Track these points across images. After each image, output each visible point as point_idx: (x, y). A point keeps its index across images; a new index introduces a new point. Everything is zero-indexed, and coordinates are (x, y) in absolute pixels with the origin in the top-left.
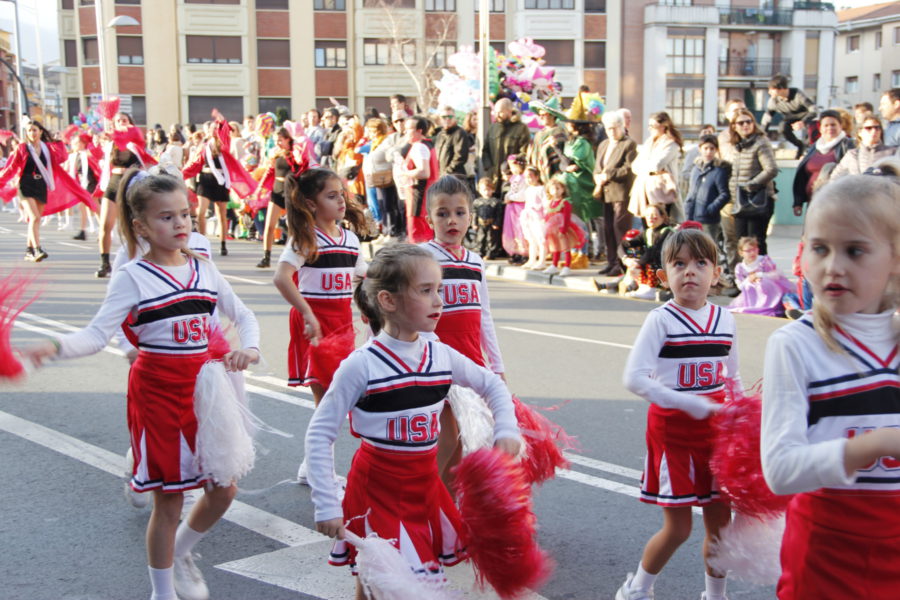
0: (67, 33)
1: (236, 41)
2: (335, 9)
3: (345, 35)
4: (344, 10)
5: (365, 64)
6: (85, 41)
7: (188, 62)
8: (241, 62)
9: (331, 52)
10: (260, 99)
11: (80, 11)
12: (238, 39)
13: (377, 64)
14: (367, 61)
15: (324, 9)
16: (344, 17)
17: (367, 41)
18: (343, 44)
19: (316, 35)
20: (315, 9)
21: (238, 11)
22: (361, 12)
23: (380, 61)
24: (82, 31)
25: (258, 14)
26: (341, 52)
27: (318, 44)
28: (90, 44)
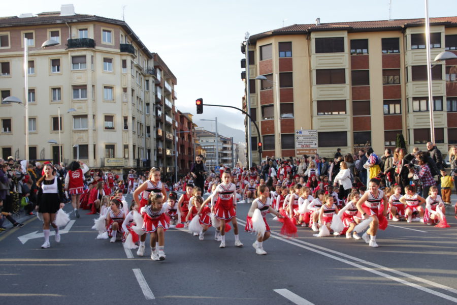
0: (252, 105)
1: (344, 102)
2: (394, 83)
3: (400, 97)
4: (400, 83)
5: (414, 111)
6: (263, 108)
7: (318, 115)
8: (346, 113)
9: (392, 106)
10: (354, 132)
11: (261, 93)
12: (345, 101)
13: (420, 110)
14: (415, 110)
15: (388, 84)
16: (400, 87)
17: (415, 99)
18: (399, 102)
19: (384, 98)
20: (383, 84)
21: (345, 87)
22: (411, 84)
23: (422, 109)
24: (261, 103)
25: (353, 88)
26: (398, 106)
27: (385, 102)
28: (266, 109)
